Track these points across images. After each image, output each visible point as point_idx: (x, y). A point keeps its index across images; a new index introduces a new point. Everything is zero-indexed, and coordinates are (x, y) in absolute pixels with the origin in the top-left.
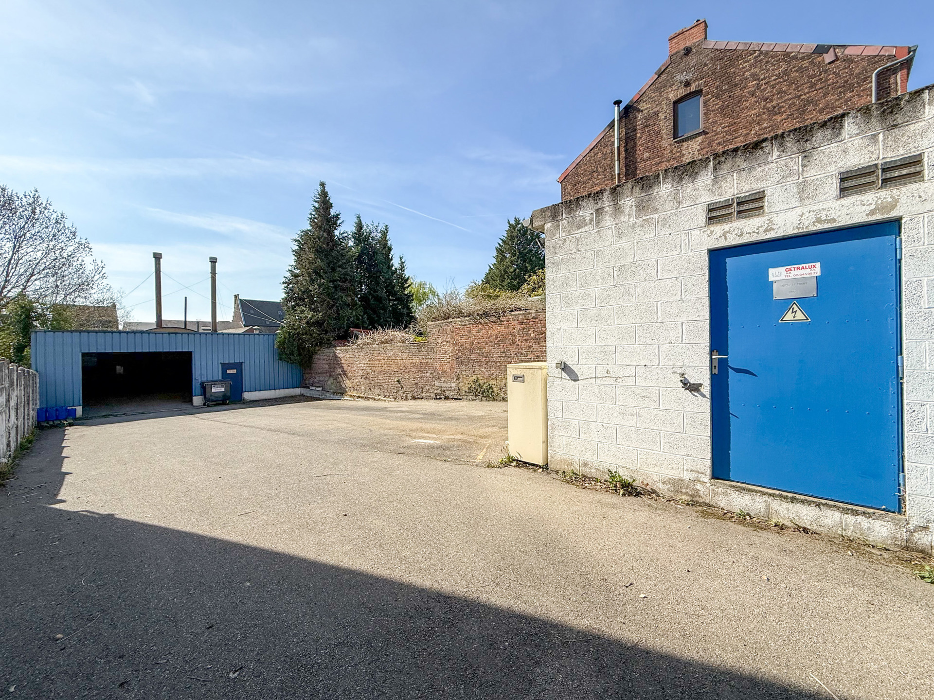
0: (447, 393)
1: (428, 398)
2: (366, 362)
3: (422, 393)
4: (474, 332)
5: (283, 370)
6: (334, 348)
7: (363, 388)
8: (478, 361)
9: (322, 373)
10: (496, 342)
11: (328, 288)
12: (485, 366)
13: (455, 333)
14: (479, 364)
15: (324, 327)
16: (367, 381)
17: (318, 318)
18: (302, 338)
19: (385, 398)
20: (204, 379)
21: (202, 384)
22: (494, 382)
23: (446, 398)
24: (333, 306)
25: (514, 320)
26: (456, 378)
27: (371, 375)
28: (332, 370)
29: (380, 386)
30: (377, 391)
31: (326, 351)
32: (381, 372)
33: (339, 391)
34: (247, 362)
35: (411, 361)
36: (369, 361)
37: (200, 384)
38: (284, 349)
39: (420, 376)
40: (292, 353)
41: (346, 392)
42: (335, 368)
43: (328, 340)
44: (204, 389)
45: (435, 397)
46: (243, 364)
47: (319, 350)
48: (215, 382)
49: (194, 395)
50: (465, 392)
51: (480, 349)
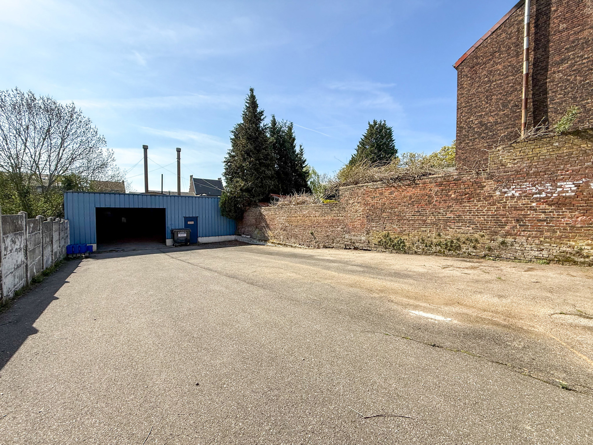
0: (357, 245)
1: (338, 248)
2: (285, 218)
3: (333, 243)
4: (387, 193)
5: (223, 223)
6: (260, 208)
7: (282, 237)
8: (390, 219)
9: (251, 225)
10: (410, 202)
11: (255, 165)
12: (397, 223)
13: (366, 196)
14: (391, 221)
15: (252, 193)
16: (285, 232)
17: (248, 186)
18: (237, 200)
19: (300, 246)
20: (173, 228)
21: (172, 231)
22: (406, 237)
23: (356, 249)
24: (259, 177)
25: (432, 183)
26: (366, 233)
27: (288, 228)
28: (258, 223)
29: (296, 237)
30: (293, 240)
31: (253, 210)
32: (297, 226)
33: (263, 239)
34: (201, 216)
35: (323, 218)
36: (288, 217)
37: (171, 231)
38: (225, 208)
39: (331, 230)
40: (230, 211)
41: (269, 240)
42: (260, 222)
43: (255, 202)
44: (173, 234)
45: (344, 247)
46: (198, 218)
47: (248, 209)
48: (180, 230)
49: (167, 238)
50: (375, 244)
51: (391, 208)
